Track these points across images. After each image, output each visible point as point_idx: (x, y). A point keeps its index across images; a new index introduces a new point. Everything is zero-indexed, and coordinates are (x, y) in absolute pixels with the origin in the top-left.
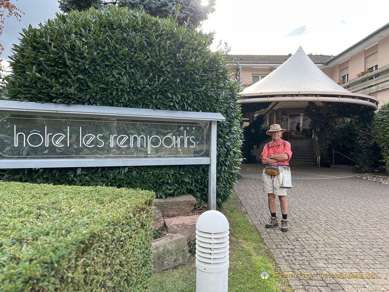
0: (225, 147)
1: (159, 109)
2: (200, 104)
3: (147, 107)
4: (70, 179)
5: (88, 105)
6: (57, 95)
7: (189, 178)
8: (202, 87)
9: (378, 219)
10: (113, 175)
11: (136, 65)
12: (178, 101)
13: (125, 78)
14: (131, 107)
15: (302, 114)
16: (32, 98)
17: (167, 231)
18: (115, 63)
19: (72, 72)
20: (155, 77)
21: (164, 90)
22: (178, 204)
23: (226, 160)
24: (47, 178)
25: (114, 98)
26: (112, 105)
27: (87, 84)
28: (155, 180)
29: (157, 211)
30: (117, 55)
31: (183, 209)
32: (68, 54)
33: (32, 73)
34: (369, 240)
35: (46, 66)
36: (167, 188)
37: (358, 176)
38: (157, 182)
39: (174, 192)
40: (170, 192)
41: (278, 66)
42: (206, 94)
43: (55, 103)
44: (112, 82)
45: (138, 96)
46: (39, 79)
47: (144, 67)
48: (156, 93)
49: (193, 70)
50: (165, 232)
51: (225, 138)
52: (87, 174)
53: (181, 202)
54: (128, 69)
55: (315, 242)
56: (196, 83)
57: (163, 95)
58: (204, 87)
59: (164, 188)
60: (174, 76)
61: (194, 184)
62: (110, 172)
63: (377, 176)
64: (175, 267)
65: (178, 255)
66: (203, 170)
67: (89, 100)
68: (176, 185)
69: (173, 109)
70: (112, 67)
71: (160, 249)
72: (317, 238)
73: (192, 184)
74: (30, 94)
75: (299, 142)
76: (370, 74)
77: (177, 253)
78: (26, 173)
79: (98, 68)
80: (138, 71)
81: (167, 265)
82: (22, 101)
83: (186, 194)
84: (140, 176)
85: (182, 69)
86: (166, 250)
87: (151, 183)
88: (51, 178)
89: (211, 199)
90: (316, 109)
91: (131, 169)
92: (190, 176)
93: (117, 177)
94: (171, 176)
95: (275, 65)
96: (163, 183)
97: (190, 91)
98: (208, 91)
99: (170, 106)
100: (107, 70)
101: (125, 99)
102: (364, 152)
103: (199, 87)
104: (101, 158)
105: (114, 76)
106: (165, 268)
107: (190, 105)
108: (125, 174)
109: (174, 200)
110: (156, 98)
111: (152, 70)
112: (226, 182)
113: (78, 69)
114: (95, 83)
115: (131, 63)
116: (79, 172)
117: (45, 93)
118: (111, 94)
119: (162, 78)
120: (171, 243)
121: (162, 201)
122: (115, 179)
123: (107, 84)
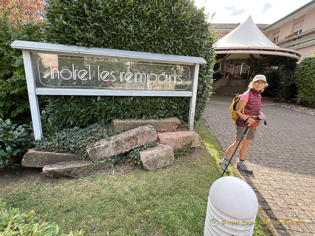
0: (203, 84)
1: (157, 53)
2: (187, 50)
3: (148, 51)
4: (93, 104)
5: (104, 48)
6: (80, 39)
7: (176, 106)
8: (190, 36)
9: (299, 137)
10: (123, 102)
11: (139, 16)
12: (171, 47)
13: (131, 26)
14: (136, 51)
15: (242, 64)
16: (61, 42)
17: (160, 142)
18: (124, 14)
19: (90, 21)
20: (154, 27)
21: (161, 37)
22: (167, 123)
23: (202, 93)
24: (77, 102)
25: (123, 43)
26: (121, 48)
27: (102, 31)
28: (152, 106)
29: (153, 129)
30: (125, 6)
31: (170, 127)
32: (86, 5)
33: (60, 20)
34: (297, 153)
35: (70, 15)
36: (160, 112)
37: (278, 105)
38: (153, 108)
39: (164, 116)
40: (162, 115)
41: (232, 31)
42: (193, 42)
43: (78, 45)
44: (121, 29)
45: (141, 42)
46: (66, 26)
47: (146, 18)
48: (155, 40)
49: (184, 22)
50: (158, 144)
51: (203, 77)
52: (105, 101)
53: (169, 122)
54: (133, 19)
55: (259, 153)
56: (185, 32)
57: (160, 41)
58: (192, 36)
59: (158, 112)
60: (170, 26)
61: (178, 110)
62: (121, 99)
63: (290, 105)
64: (165, 168)
65: (167, 160)
66: (186, 100)
67: (103, 44)
68: (167, 110)
69: (167, 53)
70: (121, 17)
71: (155, 156)
72: (260, 149)
73: (177, 110)
74: (60, 38)
75: (238, 81)
76: (295, 37)
77: (166, 159)
78: (63, 98)
79: (110, 17)
80: (141, 21)
81: (159, 166)
82: (54, 43)
83: (173, 117)
84: (142, 103)
85: (175, 20)
86: (158, 157)
87: (149, 109)
88: (80, 102)
89: (191, 121)
90: (254, 60)
91: (135, 98)
92: (177, 104)
93: (125, 104)
94: (163, 104)
95: (229, 30)
96: (157, 109)
97: (180, 39)
98: (194, 40)
99: (165, 50)
100: (117, 19)
101: (131, 44)
102: (284, 89)
103: (188, 36)
104: (114, 89)
105: (122, 24)
106: (157, 168)
107: (180, 50)
108: (131, 101)
109: (164, 121)
110: (154, 44)
111: (152, 20)
112: (200, 109)
113: (95, 18)
114: (108, 30)
115: (136, 14)
116: (99, 99)
117: (70, 37)
118: (121, 39)
119: (160, 28)
120: (162, 152)
121: (156, 121)
122: (124, 104)
123: (117, 31)
